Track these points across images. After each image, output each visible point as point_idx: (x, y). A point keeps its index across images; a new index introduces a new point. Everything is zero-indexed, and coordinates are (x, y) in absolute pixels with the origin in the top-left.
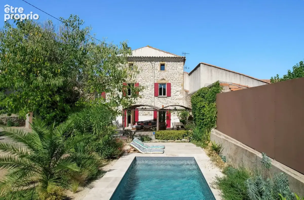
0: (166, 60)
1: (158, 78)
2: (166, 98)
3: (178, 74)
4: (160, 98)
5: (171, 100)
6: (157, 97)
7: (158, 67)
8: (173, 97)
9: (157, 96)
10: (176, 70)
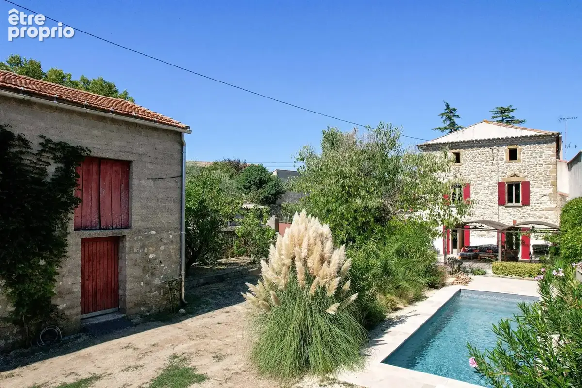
0: (520, 142)
1: (504, 174)
2: (520, 209)
3: (544, 164)
4: (508, 208)
5: (531, 211)
6: (502, 207)
7: (505, 154)
8: (535, 206)
9: (504, 205)
10: (540, 157)
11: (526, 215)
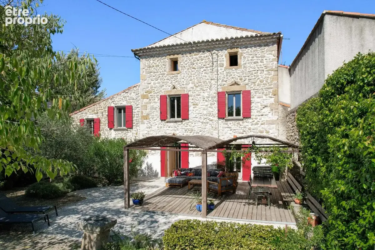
0: (240, 44)
1: (225, 83)
2: (241, 122)
3: (265, 70)
4: (229, 122)
5: (252, 125)
6: (222, 121)
7: (225, 59)
8: (256, 119)
9: (224, 118)
10: (261, 62)
11: (247, 130)
